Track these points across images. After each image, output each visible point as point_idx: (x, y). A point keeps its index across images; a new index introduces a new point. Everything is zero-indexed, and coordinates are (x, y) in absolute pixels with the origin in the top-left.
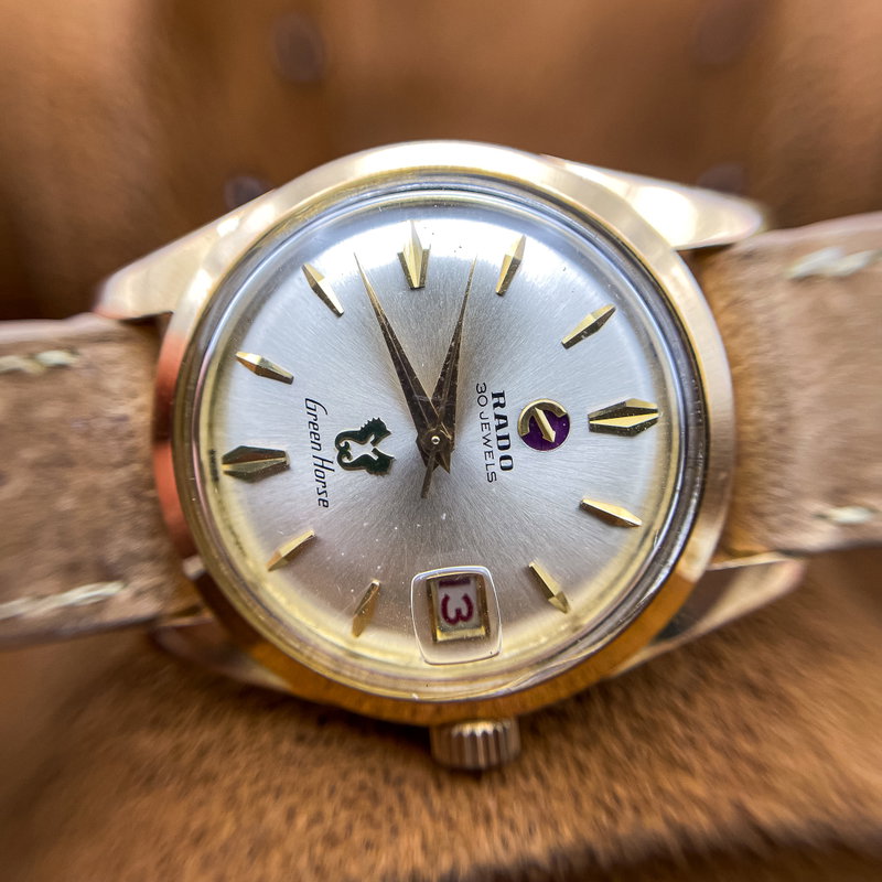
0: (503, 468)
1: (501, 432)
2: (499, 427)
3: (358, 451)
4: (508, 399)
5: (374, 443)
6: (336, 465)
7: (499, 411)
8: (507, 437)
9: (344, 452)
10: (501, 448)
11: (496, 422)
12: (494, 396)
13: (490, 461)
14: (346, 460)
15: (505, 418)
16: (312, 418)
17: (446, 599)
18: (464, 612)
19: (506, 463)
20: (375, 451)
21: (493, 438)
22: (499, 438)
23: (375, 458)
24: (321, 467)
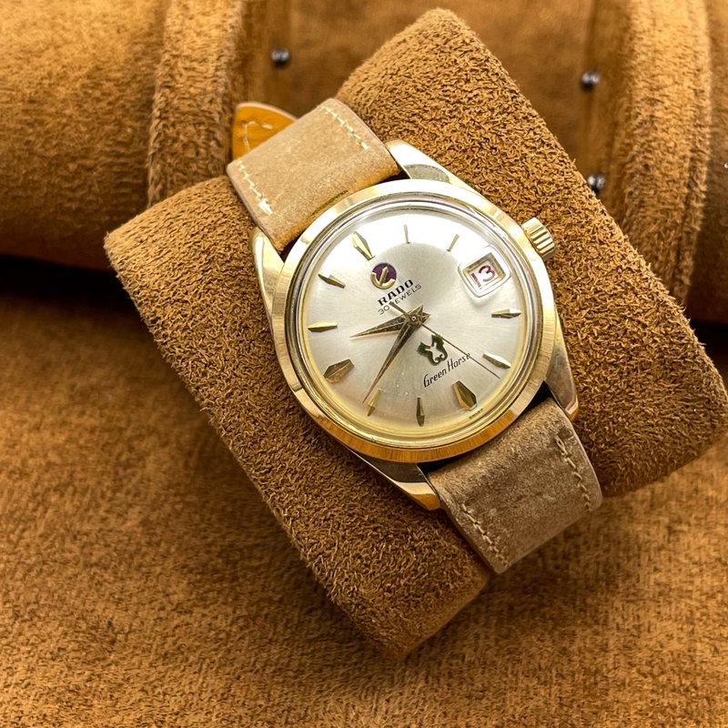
0: (412, 284)
1: (396, 293)
2: (395, 295)
3: (436, 354)
4: (380, 297)
5: (429, 347)
6: (448, 359)
7: (387, 298)
8: (397, 289)
9: (440, 359)
10: (403, 289)
11: (393, 297)
12: (382, 304)
13: (411, 291)
14: (443, 357)
15: (389, 295)
16: (433, 380)
17: (485, 281)
18: (487, 269)
19: (409, 284)
20: (433, 345)
21: (400, 295)
22: (399, 292)
23: (435, 344)
24: (452, 365)
